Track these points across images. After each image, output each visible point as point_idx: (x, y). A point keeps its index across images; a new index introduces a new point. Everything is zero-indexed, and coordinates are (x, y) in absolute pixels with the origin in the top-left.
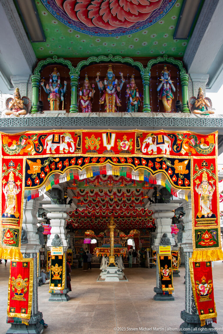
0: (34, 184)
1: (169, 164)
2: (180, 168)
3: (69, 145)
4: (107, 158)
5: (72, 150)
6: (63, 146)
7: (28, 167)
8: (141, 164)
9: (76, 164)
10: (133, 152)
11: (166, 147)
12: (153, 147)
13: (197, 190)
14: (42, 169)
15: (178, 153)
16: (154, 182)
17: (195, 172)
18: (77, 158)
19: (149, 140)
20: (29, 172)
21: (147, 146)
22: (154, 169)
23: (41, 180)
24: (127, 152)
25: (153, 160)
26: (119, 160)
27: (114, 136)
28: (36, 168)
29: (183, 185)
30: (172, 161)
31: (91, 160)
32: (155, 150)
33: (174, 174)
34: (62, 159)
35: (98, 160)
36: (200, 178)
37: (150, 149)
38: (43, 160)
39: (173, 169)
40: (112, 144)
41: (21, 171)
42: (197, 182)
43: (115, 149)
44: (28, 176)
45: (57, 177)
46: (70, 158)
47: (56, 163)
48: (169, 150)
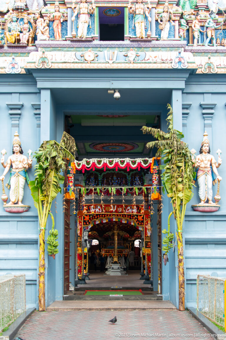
0: (87, 224)
1: (136, 217)
2: (140, 218)
3: (99, 209)
4: (113, 215)
5: (101, 211)
6: (97, 210)
7: (84, 218)
8: (126, 217)
9: (102, 217)
10: (123, 212)
11: (135, 211)
12: (130, 210)
13: (147, 227)
14: (90, 219)
15: (139, 212)
16: (130, 223)
17: (146, 220)
18: (102, 215)
19: (129, 208)
20: (85, 220)
21: (128, 210)
22: (130, 219)
23: (89, 223)
24: (121, 212)
25: (130, 215)
26: (118, 215)
27: (116, 206)
28: (87, 218)
29: (141, 225)
30: (137, 216)
31: (107, 215)
32: (131, 211)
33: (138, 221)
34: (97, 215)
35: (110, 215)
36: (147, 222)
37: (129, 211)
38: (90, 215)
39: (137, 219)
40: (115, 209)
41: (81, 219)
42: (146, 224)
43: (116, 211)
44: (84, 221)
45: (95, 221)
46: (100, 215)
47: (95, 216)
48: (136, 211)
